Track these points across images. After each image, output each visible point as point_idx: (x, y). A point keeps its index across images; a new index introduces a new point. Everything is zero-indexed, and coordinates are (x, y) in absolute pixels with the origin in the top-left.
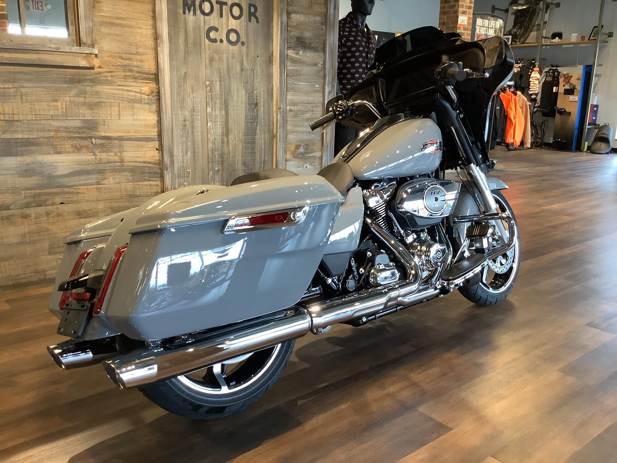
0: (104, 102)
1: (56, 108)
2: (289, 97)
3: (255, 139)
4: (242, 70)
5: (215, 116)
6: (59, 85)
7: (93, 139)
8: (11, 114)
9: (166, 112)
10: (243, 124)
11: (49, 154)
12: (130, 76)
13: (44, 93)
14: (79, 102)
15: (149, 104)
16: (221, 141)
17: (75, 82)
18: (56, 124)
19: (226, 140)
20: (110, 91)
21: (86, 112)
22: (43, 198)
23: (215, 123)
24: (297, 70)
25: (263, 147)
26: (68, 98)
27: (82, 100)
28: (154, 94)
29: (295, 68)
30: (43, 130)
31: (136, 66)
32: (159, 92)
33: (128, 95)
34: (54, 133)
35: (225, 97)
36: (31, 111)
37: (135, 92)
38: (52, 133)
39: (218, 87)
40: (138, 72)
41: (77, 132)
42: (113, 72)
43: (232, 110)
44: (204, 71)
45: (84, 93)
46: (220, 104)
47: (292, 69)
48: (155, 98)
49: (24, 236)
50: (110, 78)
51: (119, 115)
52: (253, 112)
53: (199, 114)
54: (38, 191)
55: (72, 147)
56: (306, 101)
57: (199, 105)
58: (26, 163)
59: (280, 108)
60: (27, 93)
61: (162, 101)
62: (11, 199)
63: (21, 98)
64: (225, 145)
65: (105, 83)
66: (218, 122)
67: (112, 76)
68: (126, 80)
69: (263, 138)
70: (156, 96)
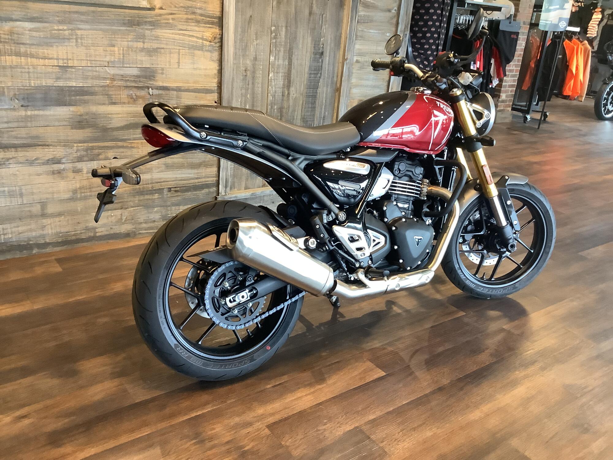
0: (163, 48)
1: (112, 54)
2: (357, 46)
3: (316, 93)
4: (310, 13)
5: (278, 65)
6: (117, 28)
7: (150, 89)
8: (65, 59)
9: (228, 61)
10: (306, 75)
11: (104, 104)
12: (192, 19)
13: (102, 36)
14: (137, 48)
15: (210, 51)
16: (281, 94)
17: (134, 25)
18: (112, 71)
19: (287, 93)
20: (171, 35)
21: (144, 58)
22: (96, 151)
23: (277, 73)
24: (368, 16)
25: (324, 102)
26: (126, 43)
27: (140, 45)
28: (217, 41)
29: (368, 14)
30: (98, 78)
31: (200, 9)
32: (222, 38)
33: (190, 41)
34: (110, 82)
35: (290, 45)
36: (87, 57)
37: (197, 38)
38: (108, 82)
39: (283, 33)
40: (201, 15)
41: (134, 81)
42: (175, 14)
43: (296, 58)
44: (270, 15)
45: (141, 38)
46: (284, 53)
47: (364, 15)
48: (218, 45)
49: (75, 191)
50: (171, 21)
51: (179, 63)
52: (318, 62)
53: (261, 63)
54: (90, 145)
55: (128, 97)
56: (375, 51)
57: (262, 54)
58: (79, 113)
59: (347, 58)
60: (83, 36)
61: (224, 48)
62: (62, 152)
63: (77, 41)
64: (285, 98)
65: (166, 27)
66: (279, 73)
67: (173, 19)
68: (188, 24)
69: (325, 91)
70: (218, 42)
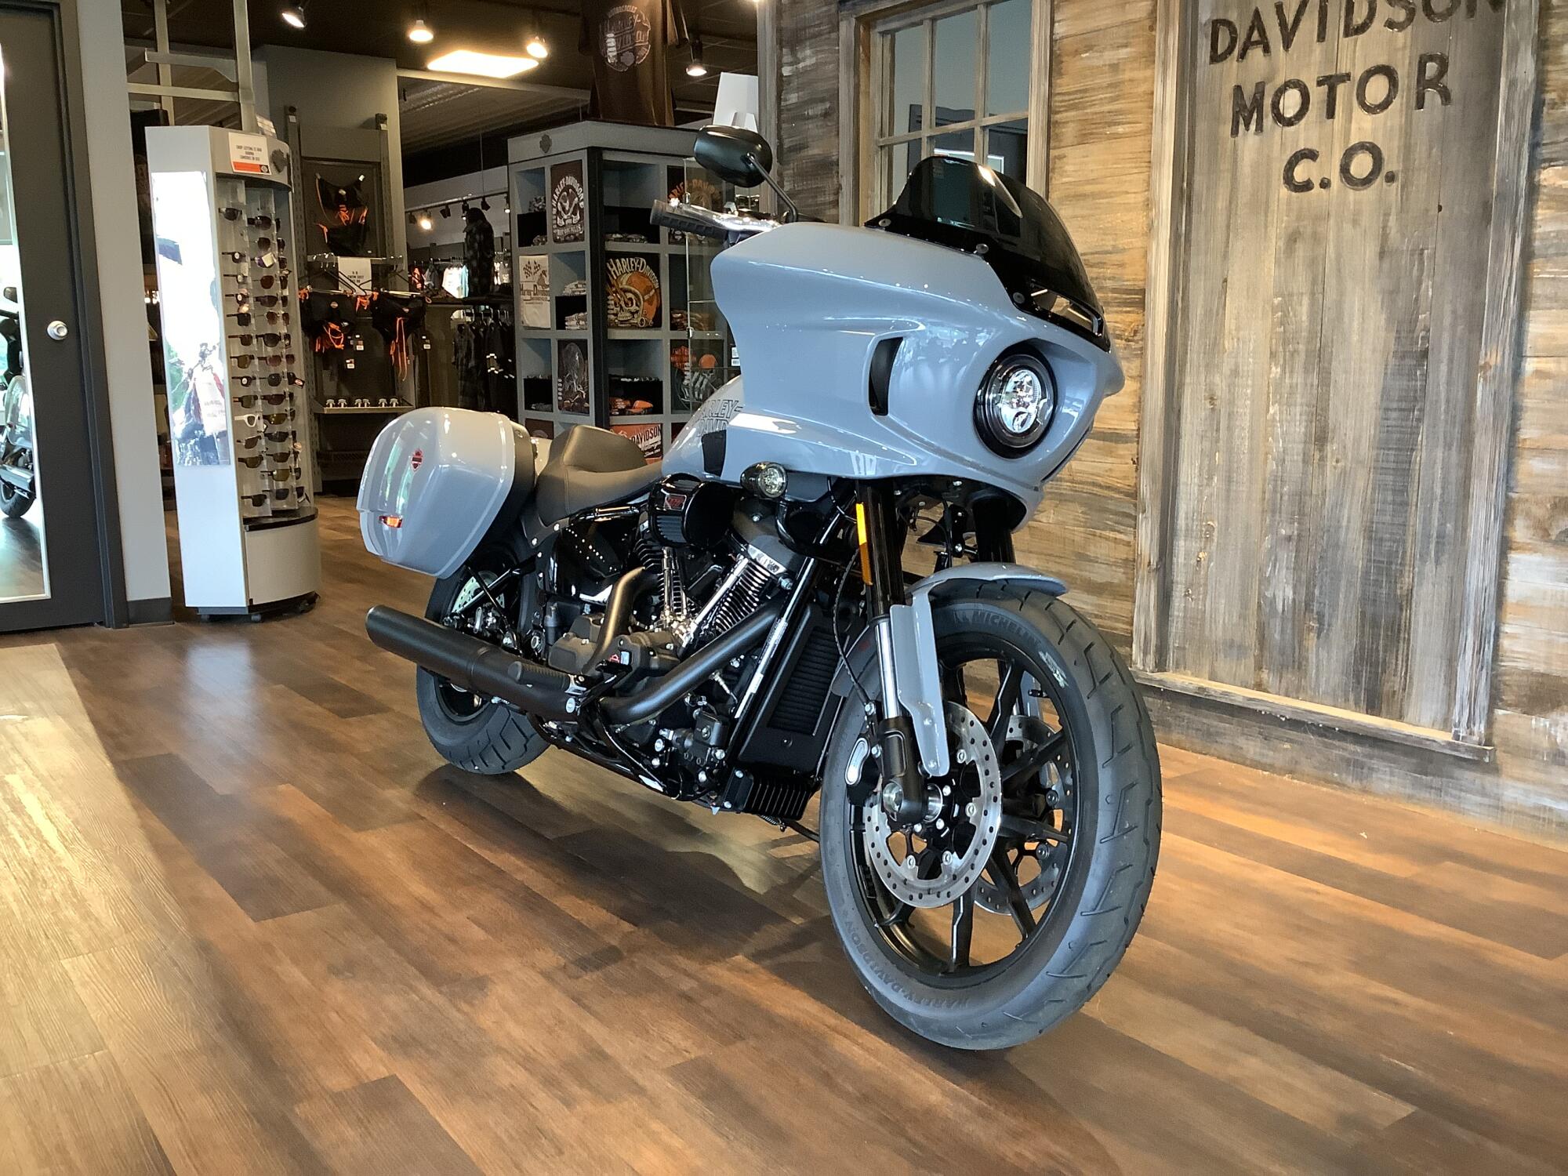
2: (1530, 329)
3: (1410, 463)
4: (1382, 254)
5: (1291, 387)
9: (1152, 379)
10: (1374, 412)
15: (1126, 358)
19: (1317, 456)
23: (1289, 406)
25: (1438, 491)
28: (1139, 337)
35: (1323, 336)
39: (1304, 310)
40: (1114, 290)
43: (1342, 371)
44: (1270, 271)
46: (1307, 356)
47: (1558, 232)
48: (1140, 345)
52: (1411, 376)
53: (1249, 382)
57: (1251, 360)
59: (1485, 363)
61: (1146, 352)
64: (1312, 469)
66: (1295, 406)
69: (1439, 462)
70: (1141, 340)
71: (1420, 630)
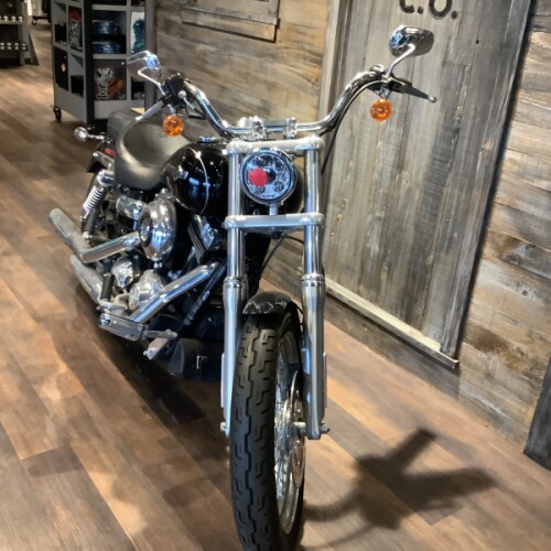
0: (278, 84)
4: (444, 63)
10: (428, 158)
12: (301, 55)
16: (390, 175)
19: (397, 176)
21: (265, 91)
23: (388, 143)
31: (308, 44)
33: (297, 80)
37: (303, 77)
40: (309, 52)
42: (289, 48)
50: (285, 55)
52: (449, 144)
64: (395, 183)
65: (281, 61)
66: (391, 144)
71: (435, 286)
